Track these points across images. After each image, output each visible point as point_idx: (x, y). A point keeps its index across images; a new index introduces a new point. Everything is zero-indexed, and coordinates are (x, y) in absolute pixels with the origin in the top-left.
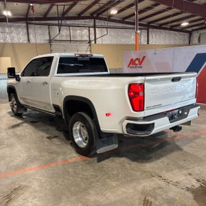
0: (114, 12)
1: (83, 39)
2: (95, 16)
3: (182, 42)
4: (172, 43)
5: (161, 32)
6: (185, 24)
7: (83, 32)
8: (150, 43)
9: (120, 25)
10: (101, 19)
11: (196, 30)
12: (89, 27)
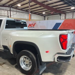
0: (19, 5)
1: (5, 15)
4: (39, 19)
5: (35, 15)
6: (44, 13)
7: (5, 12)
12: (8, 11)
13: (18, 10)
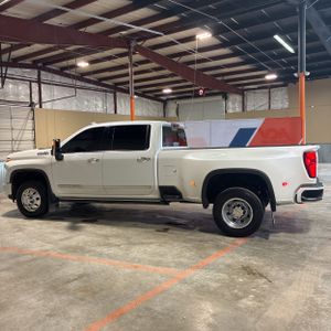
2: (40, 65)
3: (156, 114)
6: (167, 91)
8: (118, 112)
9: (79, 83)
10: (50, 71)
11: (172, 99)
12: (31, 82)
13: (69, 81)
